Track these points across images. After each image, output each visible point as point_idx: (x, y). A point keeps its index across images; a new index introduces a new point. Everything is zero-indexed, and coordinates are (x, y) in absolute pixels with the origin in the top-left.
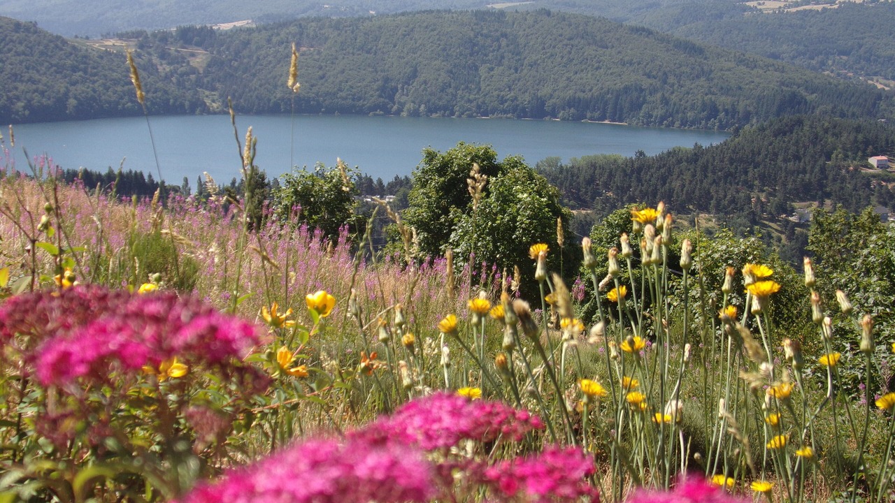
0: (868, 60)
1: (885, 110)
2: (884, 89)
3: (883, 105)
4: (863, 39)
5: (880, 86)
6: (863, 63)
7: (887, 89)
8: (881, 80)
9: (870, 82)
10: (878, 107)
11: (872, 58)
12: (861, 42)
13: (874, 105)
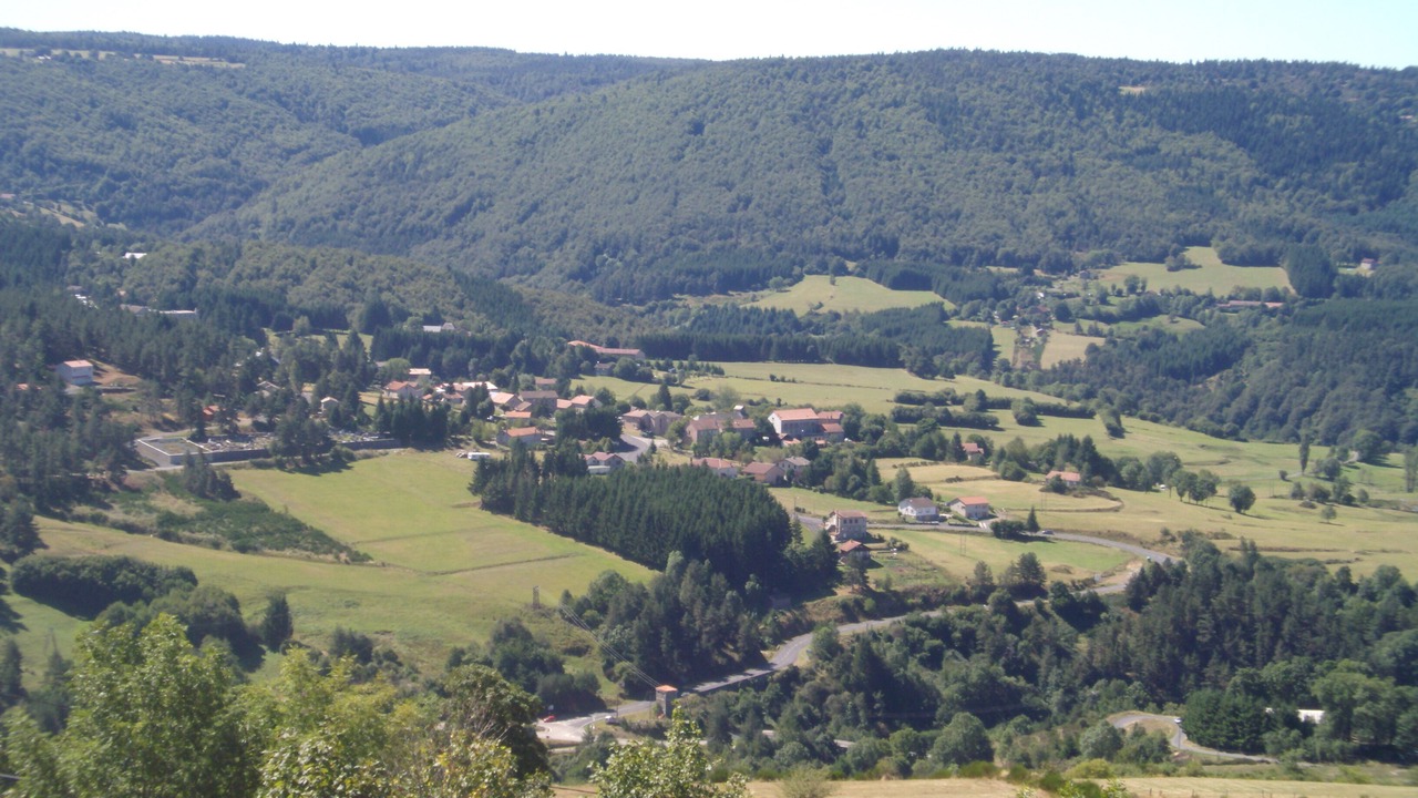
0: (39, 170)
1: (80, 269)
2: (73, 226)
3: (74, 260)
4: (24, 127)
5: (64, 221)
6: (29, 173)
7: (79, 225)
8: (68, 208)
9: (45, 211)
10: (66, 262)
11: (47, 164)
12: (23, 132)
13: (57, 259)
